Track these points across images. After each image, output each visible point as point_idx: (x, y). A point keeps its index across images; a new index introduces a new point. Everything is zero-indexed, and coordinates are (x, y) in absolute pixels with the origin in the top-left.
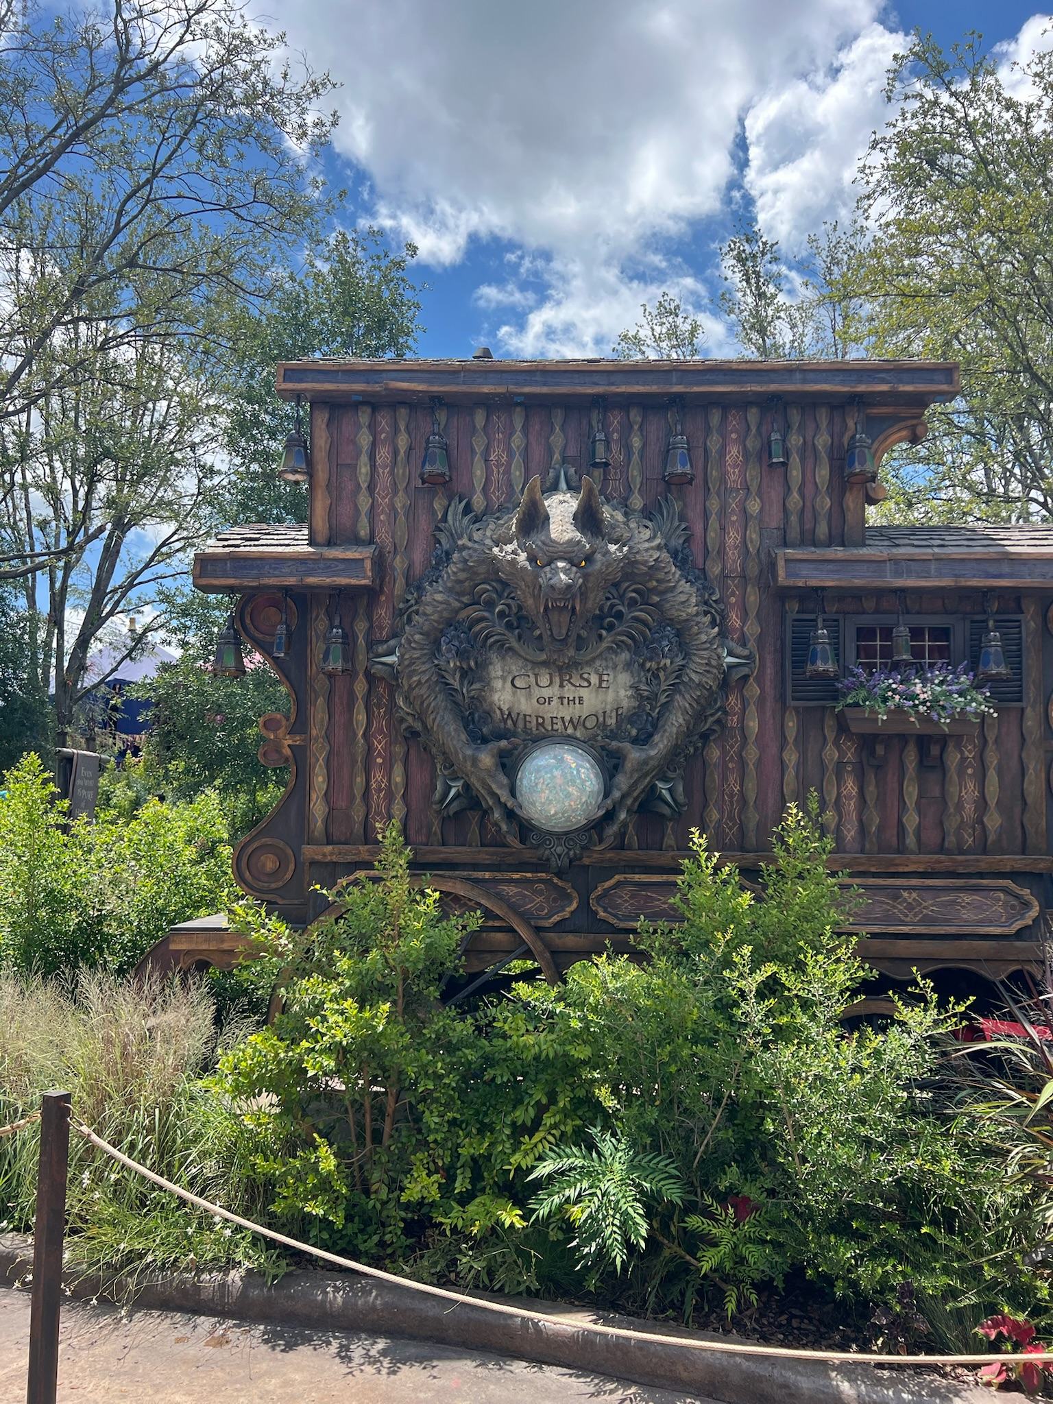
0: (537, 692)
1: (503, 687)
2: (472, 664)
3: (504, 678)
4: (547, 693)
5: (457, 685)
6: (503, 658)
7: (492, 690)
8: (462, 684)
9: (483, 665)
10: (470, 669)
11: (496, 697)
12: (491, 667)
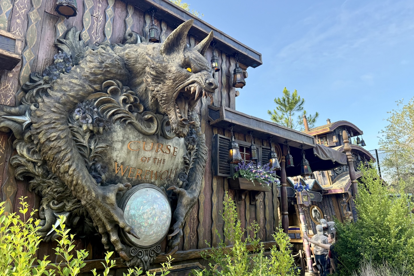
0: (142, 154)
1: (122, 148)
2: (101, 129)
3: (123, 142)
4: (148, 154)
5: (85, 143)
6: (125, 129)
7: (113, 149)
8: (89, 142)
9: (108, 131)
10: (98, 132)
11: (115, 154)
12: (114, 134)
